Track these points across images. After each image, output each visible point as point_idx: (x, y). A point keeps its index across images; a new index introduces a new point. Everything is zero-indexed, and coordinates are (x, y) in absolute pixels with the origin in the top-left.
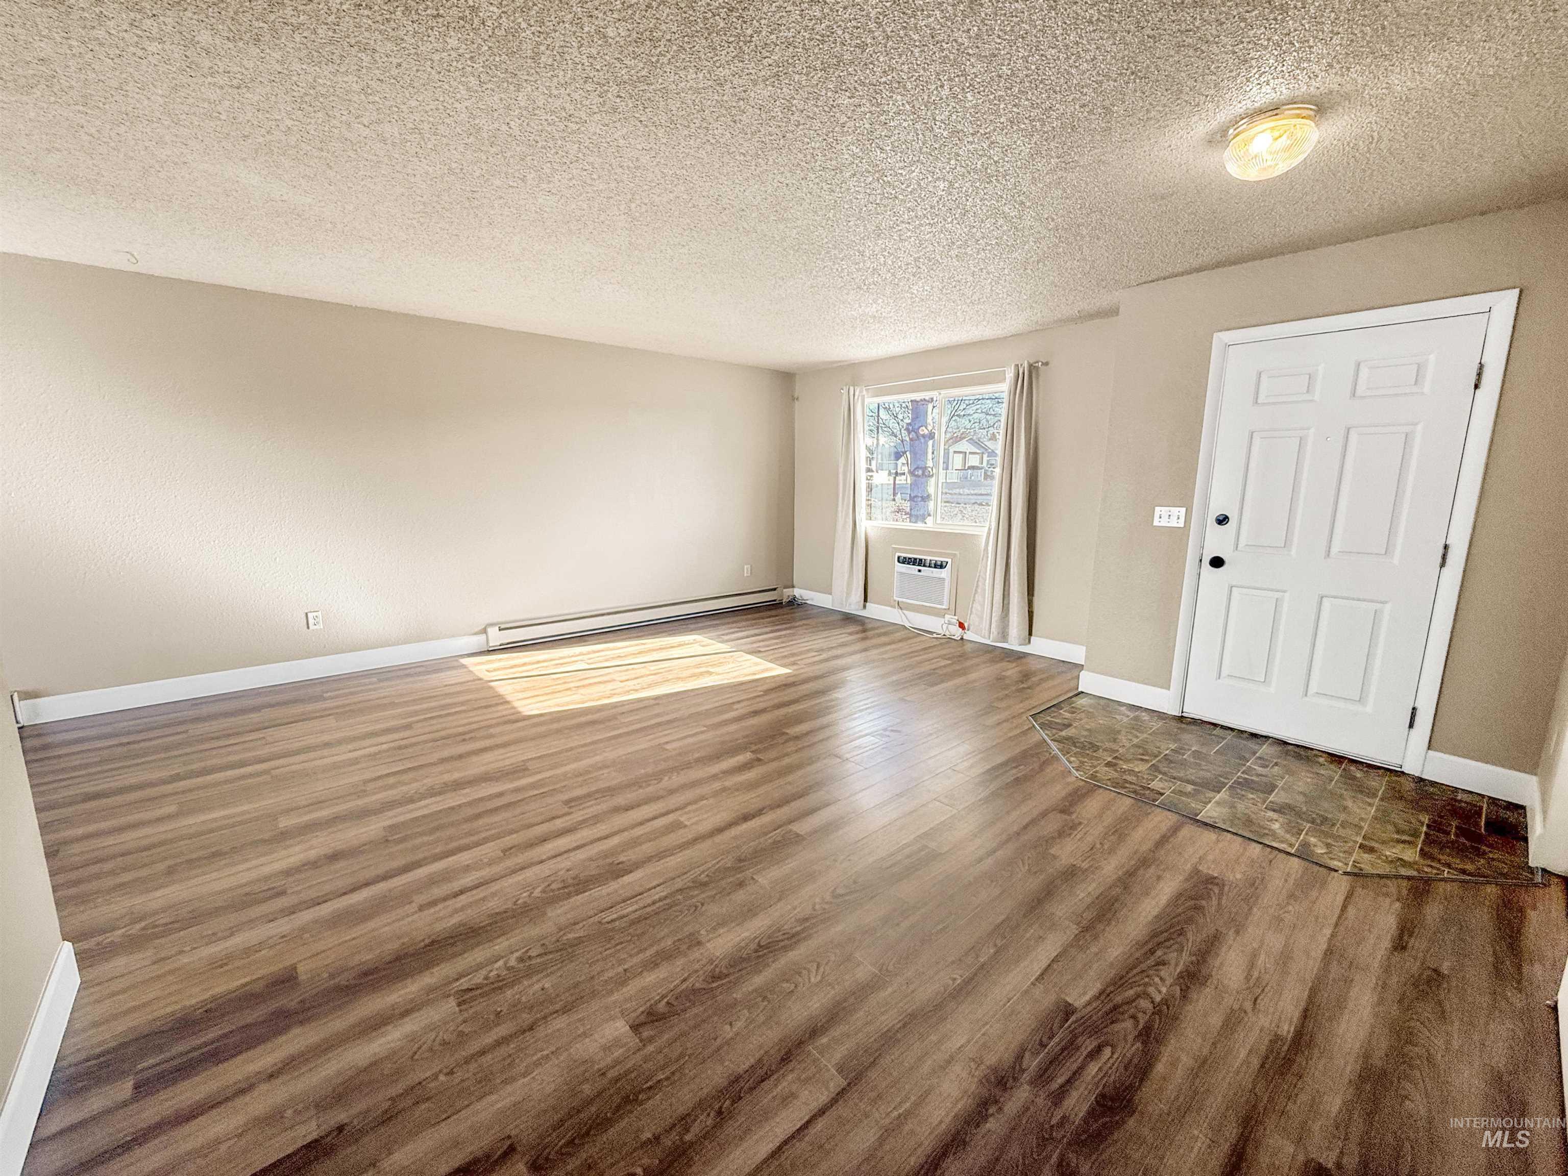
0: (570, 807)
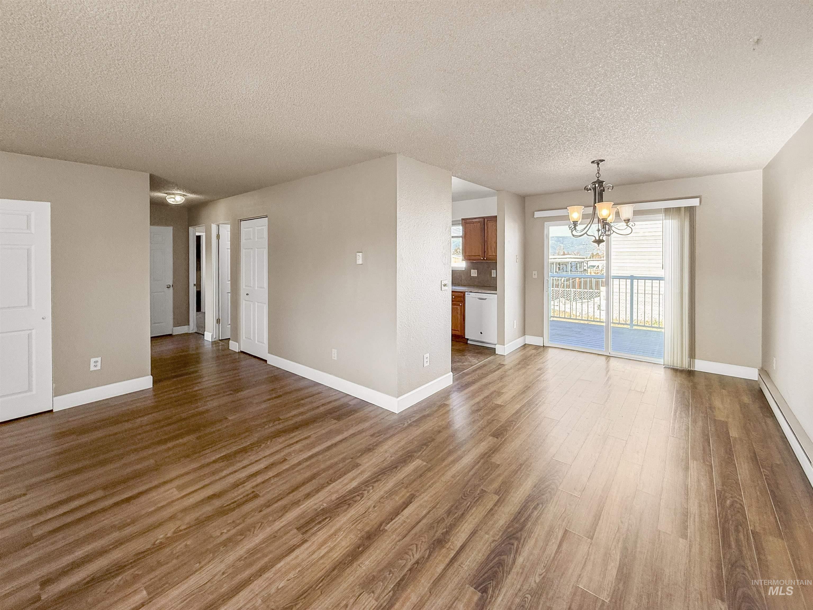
0: (253, 492)
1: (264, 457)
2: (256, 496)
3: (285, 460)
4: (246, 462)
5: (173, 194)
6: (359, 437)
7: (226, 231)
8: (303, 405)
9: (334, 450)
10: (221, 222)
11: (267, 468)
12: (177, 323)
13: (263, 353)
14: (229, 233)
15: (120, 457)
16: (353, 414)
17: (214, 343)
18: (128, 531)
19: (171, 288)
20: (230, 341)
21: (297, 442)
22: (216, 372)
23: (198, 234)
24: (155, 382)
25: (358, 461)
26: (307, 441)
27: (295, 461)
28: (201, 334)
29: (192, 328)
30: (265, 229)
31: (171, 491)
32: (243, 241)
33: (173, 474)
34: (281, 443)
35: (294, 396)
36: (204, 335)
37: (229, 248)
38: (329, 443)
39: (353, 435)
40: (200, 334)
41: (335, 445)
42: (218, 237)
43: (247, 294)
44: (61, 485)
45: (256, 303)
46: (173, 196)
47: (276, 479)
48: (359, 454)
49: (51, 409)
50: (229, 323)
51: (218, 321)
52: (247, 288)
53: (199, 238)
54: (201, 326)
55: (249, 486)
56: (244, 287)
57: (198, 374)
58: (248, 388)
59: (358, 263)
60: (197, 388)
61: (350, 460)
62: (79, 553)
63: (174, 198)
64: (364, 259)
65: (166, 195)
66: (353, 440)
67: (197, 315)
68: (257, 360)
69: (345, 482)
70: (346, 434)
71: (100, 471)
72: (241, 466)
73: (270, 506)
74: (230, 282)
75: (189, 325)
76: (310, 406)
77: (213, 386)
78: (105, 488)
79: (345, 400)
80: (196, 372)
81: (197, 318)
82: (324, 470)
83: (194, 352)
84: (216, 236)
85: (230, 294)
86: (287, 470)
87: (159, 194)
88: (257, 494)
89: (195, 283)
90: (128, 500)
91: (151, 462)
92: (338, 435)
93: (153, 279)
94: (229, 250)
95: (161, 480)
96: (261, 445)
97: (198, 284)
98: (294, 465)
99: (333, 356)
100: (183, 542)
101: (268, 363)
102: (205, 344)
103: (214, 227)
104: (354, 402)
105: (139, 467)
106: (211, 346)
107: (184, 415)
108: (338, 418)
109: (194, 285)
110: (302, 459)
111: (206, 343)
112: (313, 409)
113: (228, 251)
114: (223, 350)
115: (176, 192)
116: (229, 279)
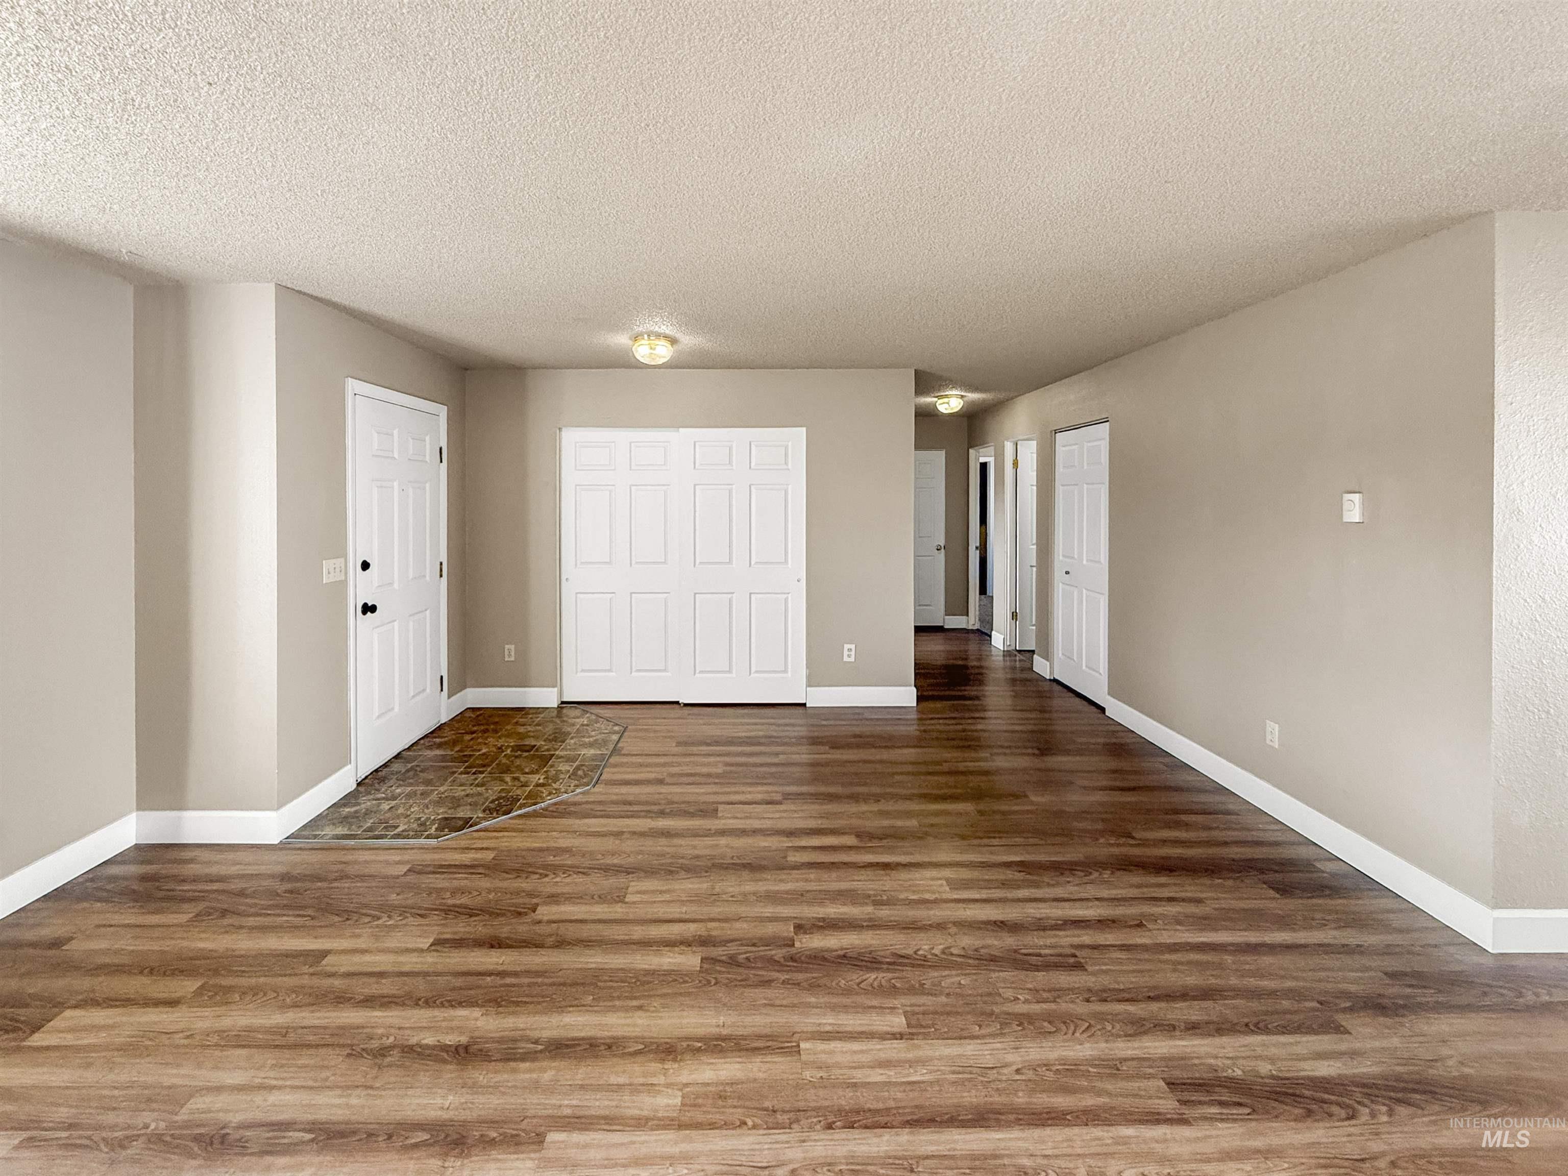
1: (1097, 899)
2: (1079, 967)
3: (1140, 925)
4: (1059, 892)
5: (946, 396)
6: (1347, 960)
7: (1029, 454)
8: (1187, 826)
9: (1267, 960)
10: (1021, 437)
11: (1103, 923)
12: (950, 611)
13: (1098, 692)
14: (1035, 456)
15: (877, 798)
16: (1329, 896)
17: (1007, 654)
18: (884, 913)
19: (943, 550)
20: (1035, 656)
21: (1171, 900)
22: (1009, 708)
23: (982, 460)
24: (919, 699)
25: (1344, 1020)
26: (1192, 909)
27: (1166, 937)
28: (986, 634)
29: (971, 621)
30: (1104, 446)
31: (940, 882)
32: (1060, 469)
33: (943, 857)
34: (1132, 886)
35: (1165, 799)
36: (990, 636)
37: (1035, 483)
38: (1253, 937)
39: (1324, 948)
40: (984, 635)
41: (1272, 948)
42: (1015, 464)
43: (1067, 573)
44: (815, 808)
45: (1084, 591)
46: (946, 400)
47: (1123, 955)
48: (1348, 1004)
49: (803, 702)
50: (1034, 622)
51: (1014, 616)
52: (1068, 560)
53: (984, 467)
54: (987, 618)
55: (1067, 939)
56: (1061, 558)
57: (976, 702)
58: (1068, 753)
59: (1346, 519)
60: (979, 727)
61: (1315, 1004)
62: (832, 910)
63: (948, 403)
64: (1370, 507)
65: (936, 399)
66: (1328, 961)
67: (980, 600)
68: (1085, 703)
69: (1298, 1050)
70: (1301, 937)
71: (853, 808)
72: (1051, 896)
73: (1106, 1001)
74: (1035, 547)
75: (968, 615)
76: (1203, 835)
77: (1006, 731)
78: (858, 836)
79: (1303, 852)
80: (977, 698)
81: (980, 605)
82: (1238, 993)
83: (975, 663)
84: (1012, 462)
85: (1034, 569)
86: (1145, 948)
87: (929, 400)
88: (1081, 963)
89: (978, 545)
90: (886, 866)
91: (913, 823)
92: (1279, 929)
93: (919, 537)
94: (1035, 488)
95: (926, 859)
96: (1091, 873)
97: (983, 548)
98: (1160, 945)
99: (1269, 737)
100: (957, 975)
101: (1107, 714)
102: (993, 653)
103: (1009, 447)
104: (1329, 867)
105: (899, 823)
106: (1001, 658)
107: (961, 766)
108: (1284, 890)
109: (977, 548)
110: (1183, 940)
111: (994, 651)
112: (1209, 843)
113: (1032, 490)
114: (1023, 670)
115: (951, 393)
116: (1035, 541)
